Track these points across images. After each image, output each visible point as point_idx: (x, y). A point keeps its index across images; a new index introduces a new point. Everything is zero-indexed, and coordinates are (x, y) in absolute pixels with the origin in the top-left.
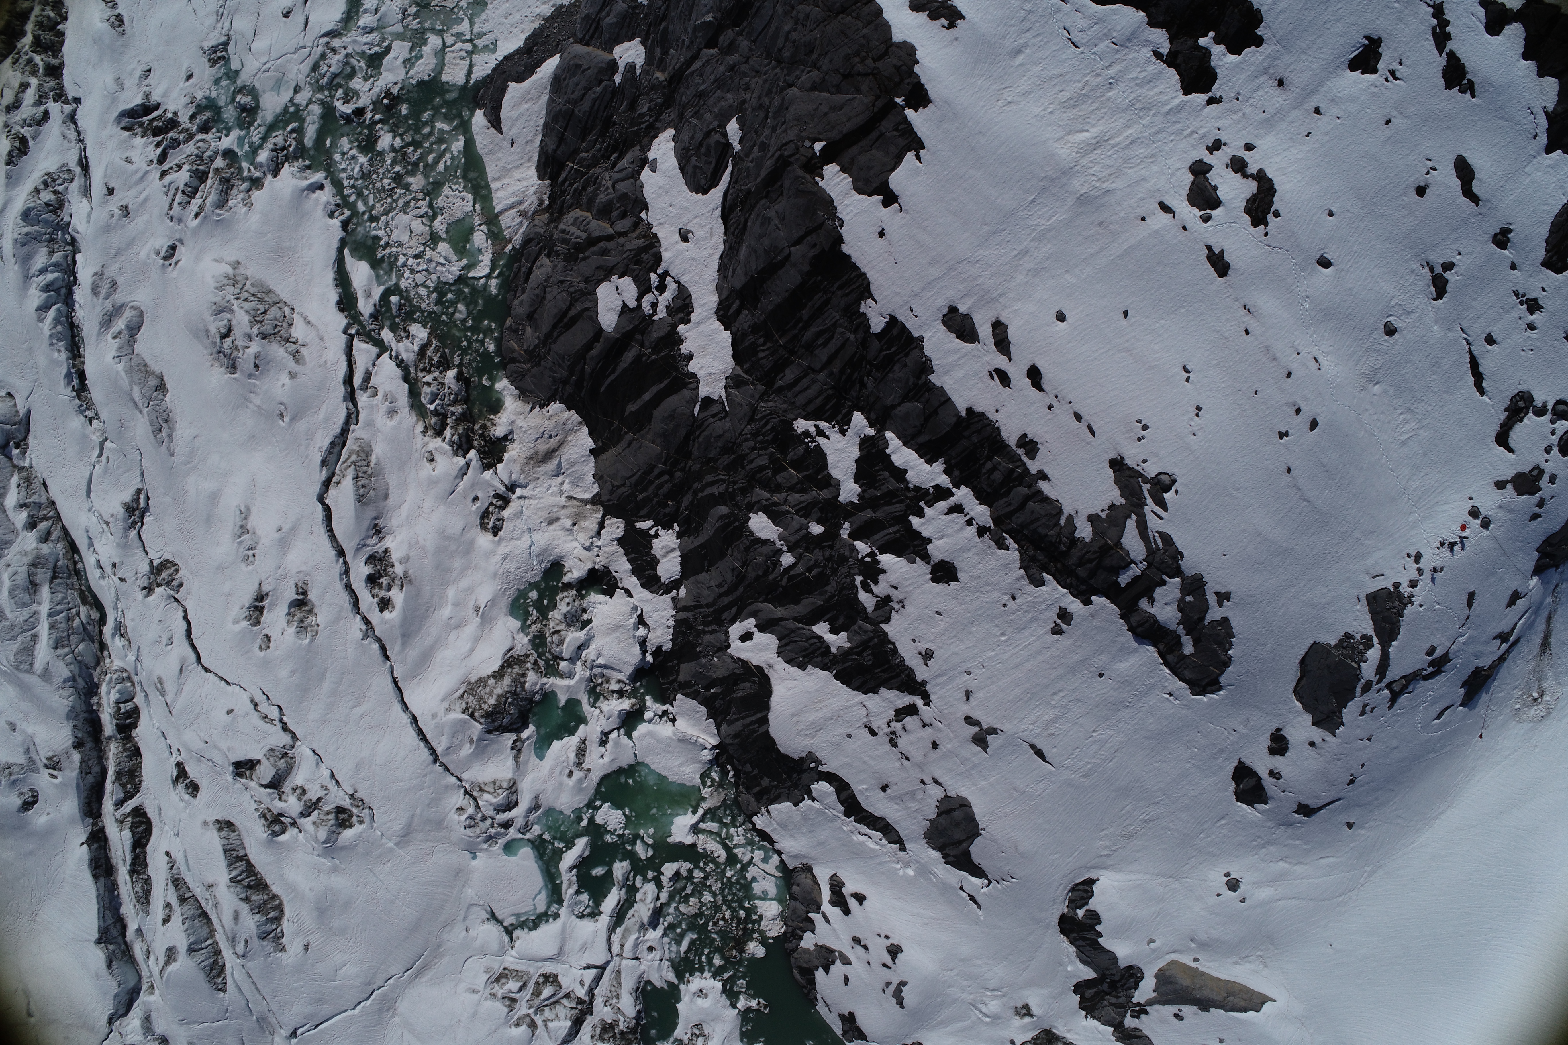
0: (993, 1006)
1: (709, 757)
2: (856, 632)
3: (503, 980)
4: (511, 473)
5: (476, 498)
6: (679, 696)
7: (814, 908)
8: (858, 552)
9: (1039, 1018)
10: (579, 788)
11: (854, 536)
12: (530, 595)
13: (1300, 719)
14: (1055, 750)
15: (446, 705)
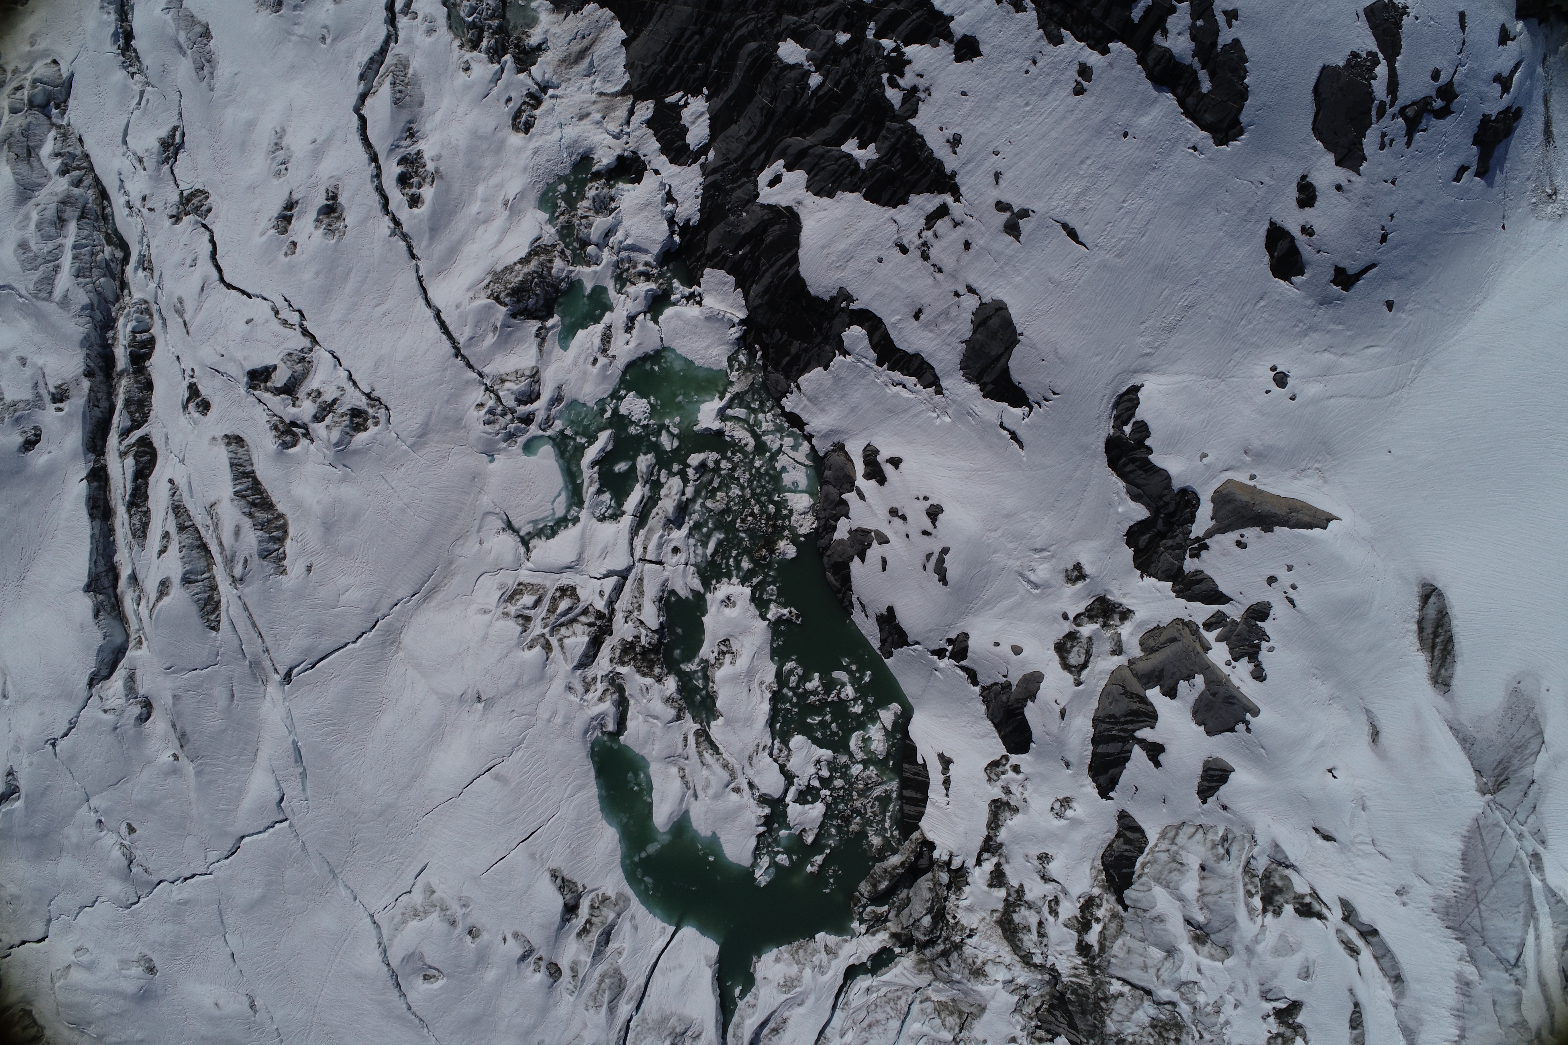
0: (1042, 572)
1: (737, 335)
2: (885, 138)
3: (517, 597)
4: (544, 73)
5: (509, 99)
6: (707, 271)
7: (848, 486)
8: (884, 49)
9: (1092, 578)
10: (603, 377)
11: (879, 35)
12: (559, 188)
13: (1323, 160)
14: (1087, 227)
15: (471, 294)
